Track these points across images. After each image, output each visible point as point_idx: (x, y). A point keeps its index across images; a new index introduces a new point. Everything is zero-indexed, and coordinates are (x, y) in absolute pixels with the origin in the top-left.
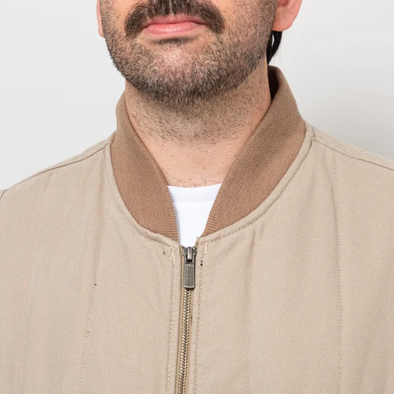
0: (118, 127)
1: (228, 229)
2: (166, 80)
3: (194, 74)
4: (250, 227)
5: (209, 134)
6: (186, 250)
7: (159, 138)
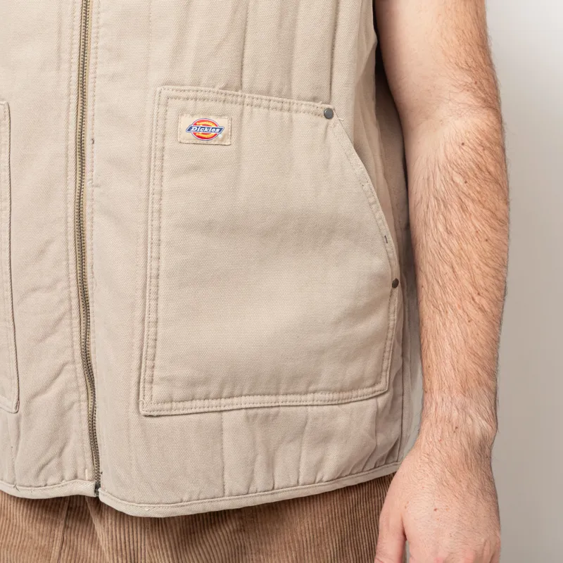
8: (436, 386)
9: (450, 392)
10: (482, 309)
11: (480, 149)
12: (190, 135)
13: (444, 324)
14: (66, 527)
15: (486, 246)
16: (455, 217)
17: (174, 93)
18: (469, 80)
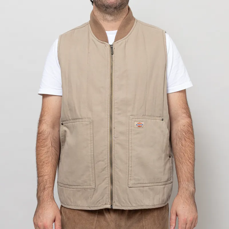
0: (91, 19)
1: (120, 40)
2: (110, 4)
3: (116, 4)
4: (125, 40)
5: (115, 20)
6: (111, 45)
7: (102, 21)
8: (181, 181)
9: (185, 182)
10: (190, 163)
11: (188, 127)
12: (137, 126)
13: (182, 166)
14: (97, 217)
15: (191, 148)
16: (183, 142)
17: (133, 117)
18: (185, 111)
